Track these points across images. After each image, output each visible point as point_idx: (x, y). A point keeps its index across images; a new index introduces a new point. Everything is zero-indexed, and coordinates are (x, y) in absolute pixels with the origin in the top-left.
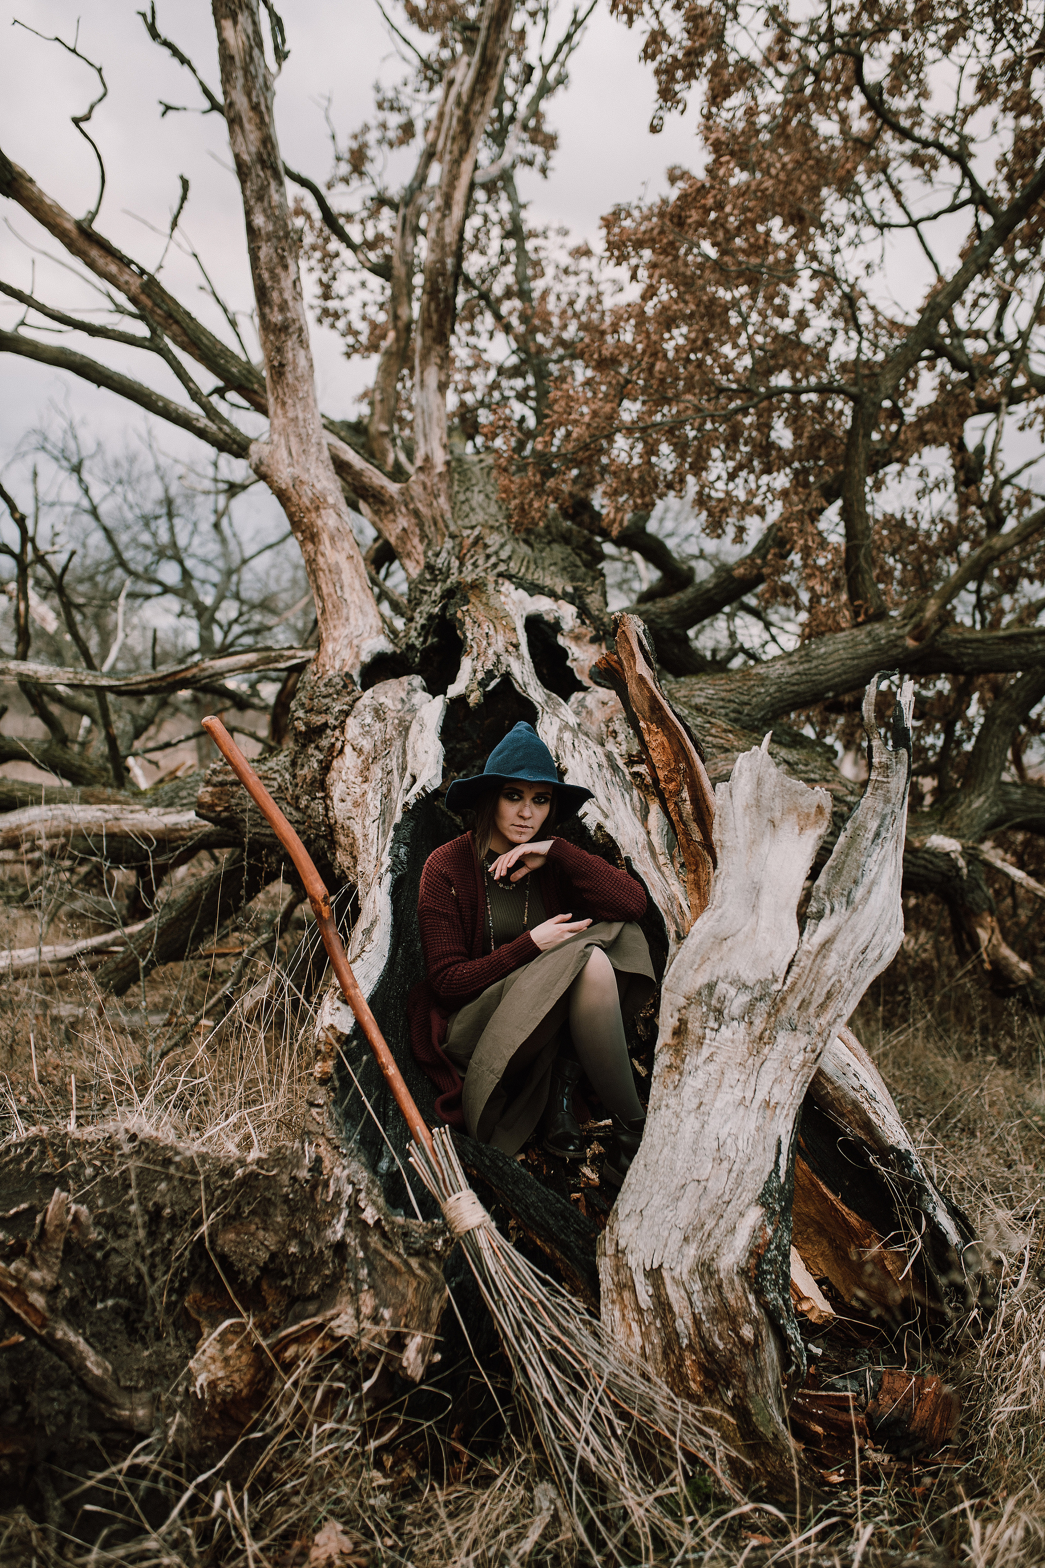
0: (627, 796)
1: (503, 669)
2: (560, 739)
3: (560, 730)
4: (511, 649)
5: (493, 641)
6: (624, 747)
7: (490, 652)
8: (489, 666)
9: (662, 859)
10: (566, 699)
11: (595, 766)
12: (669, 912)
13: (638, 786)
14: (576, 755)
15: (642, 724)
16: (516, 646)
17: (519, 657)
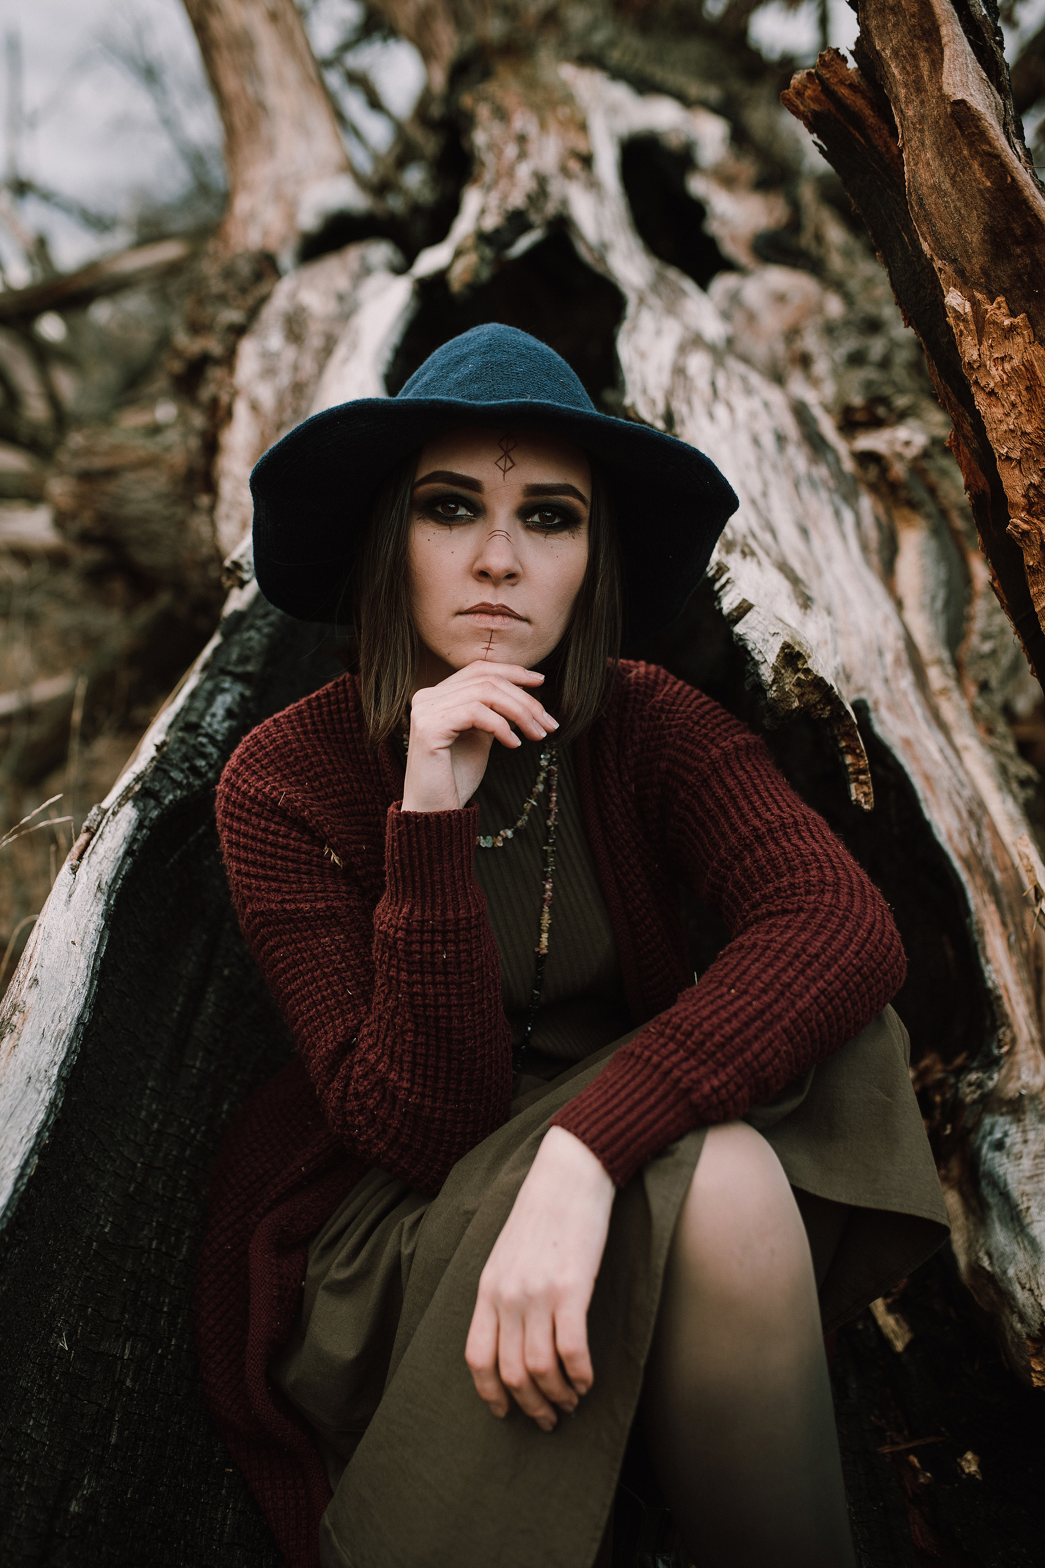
0: (848, 516)
1: (551, 208)
2: (679, 371)
3: (683, 349)
4: (574, 166)
5: (532, 147)
6: (829, 389)
7: (524, 171)
8: (517, 200)
9: (936, 677)
10: (703, 284)
11: (768, 441)
12: (974, 862)
13: (874, 488)
14: (721, 411)
15: (954, 299)
16: (587, 160)
17: (594, 185)
